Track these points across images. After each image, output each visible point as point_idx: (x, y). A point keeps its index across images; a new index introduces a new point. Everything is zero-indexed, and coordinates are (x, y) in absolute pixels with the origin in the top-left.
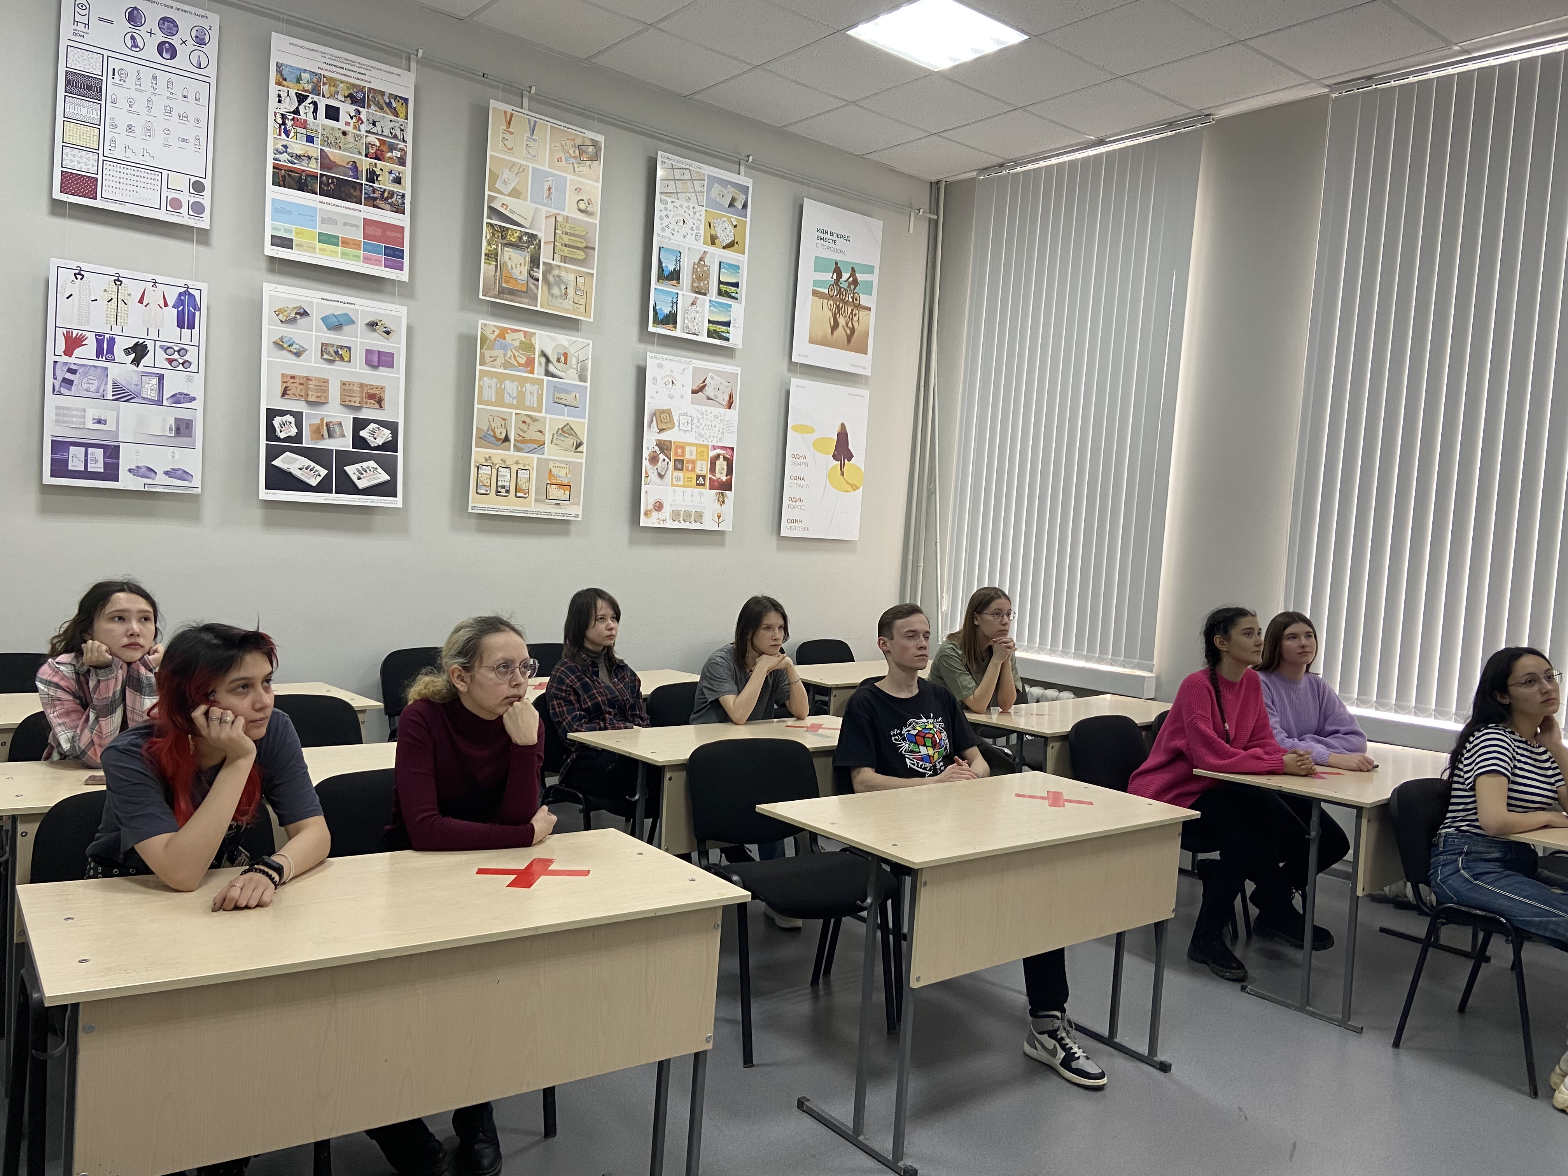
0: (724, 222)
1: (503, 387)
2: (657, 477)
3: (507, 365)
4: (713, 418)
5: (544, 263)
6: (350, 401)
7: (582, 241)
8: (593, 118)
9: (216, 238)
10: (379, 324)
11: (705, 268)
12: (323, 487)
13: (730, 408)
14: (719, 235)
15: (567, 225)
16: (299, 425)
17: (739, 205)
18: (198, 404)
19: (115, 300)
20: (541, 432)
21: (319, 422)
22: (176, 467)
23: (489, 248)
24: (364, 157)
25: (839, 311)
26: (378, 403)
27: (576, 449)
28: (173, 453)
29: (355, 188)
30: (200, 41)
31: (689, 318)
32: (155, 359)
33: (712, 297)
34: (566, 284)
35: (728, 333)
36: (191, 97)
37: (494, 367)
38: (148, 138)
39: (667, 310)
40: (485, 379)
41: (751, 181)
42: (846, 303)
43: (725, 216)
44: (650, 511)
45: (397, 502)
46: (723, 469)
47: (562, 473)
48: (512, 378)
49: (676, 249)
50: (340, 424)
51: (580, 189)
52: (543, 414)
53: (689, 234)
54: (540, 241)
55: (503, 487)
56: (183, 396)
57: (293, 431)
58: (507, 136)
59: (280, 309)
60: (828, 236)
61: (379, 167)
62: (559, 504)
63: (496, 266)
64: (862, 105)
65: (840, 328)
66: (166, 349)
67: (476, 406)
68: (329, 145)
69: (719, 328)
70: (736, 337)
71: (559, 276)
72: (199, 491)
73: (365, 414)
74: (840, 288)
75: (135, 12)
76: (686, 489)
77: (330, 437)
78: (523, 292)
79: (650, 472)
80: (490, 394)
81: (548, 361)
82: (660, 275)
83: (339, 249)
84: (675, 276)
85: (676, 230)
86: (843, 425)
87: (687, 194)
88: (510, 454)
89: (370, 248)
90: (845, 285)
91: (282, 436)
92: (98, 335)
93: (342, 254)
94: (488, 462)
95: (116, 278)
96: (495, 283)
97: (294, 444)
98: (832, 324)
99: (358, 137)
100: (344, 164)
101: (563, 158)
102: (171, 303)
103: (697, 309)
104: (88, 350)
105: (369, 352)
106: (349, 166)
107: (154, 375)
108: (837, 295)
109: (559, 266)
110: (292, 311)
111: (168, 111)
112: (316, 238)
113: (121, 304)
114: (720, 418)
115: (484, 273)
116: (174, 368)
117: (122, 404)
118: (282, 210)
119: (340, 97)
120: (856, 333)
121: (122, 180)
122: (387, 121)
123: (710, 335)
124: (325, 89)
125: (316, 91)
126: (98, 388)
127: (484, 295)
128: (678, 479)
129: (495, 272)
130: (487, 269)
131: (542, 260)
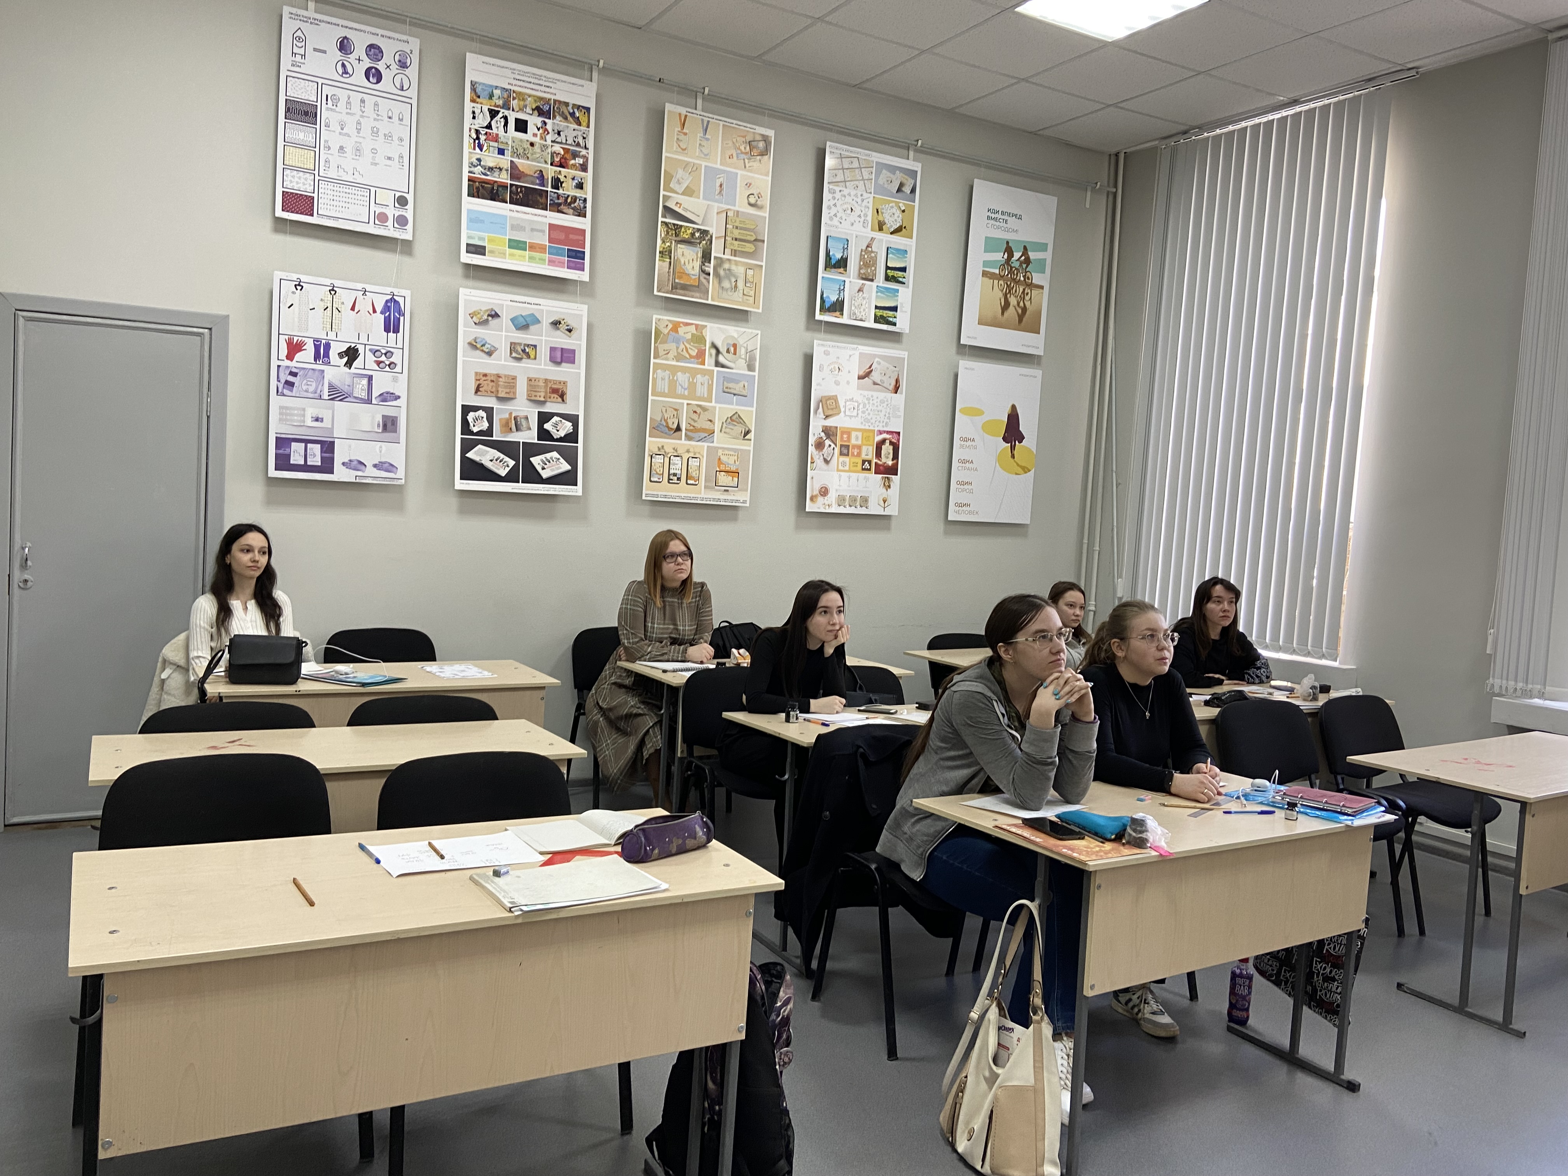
0: (892, 207)
1: (675, 378)
2: (823, 462)
3: (679, 357)
4: (879, 403)
5: (715, 258)
6: (536, 396)
7: (752, 234)
8: (763, 114)
9: (417, 248)
10: (562, 322)
11: (873, 255)
12: (511, 477)
13: (896, 393)
14: (886, 221)
15: (738, 220)
16: (490, 419)
17: (907, 189)
18: (402, 402)
19: (330, 309)
20: (711, 421)
21: (507, 416)
22: (383, 460)
23: (663, 246)
24: (549, 166)
25: (1010, 291)
26: (560, 397)
27: (744, 437)
28: (381, 447)
29: (541, 196)
30: (403, 65)
31: (856, 304)
32: (365, 361)
33: (879, 282)
34: (735, 276)
35: (895, 317)
36: (395, 119)
37: (667, 359)
38: (358, 157)
39: (834, 298)
40: (659, 372)
41: (920, 165)
42: (1018, 282)
43: (893, 202)
44: (816, 496)
45: (576, 491)
46: (889, 454)
47: (731, 460)
48: (684, 370)
49: (844, 237)
50: (527, 418)
51: (750, 184)
52: (713, 404)
53: (857, 222)
54: (711, 237)
55: (675, 475)
56: (389, 395)
57: (485, 425)
58: (682, 137)
59: (474, 312)
60: (999, 216)
61: (563, 174)
62: (727, 491)
63: (670, 263)
64: (1034, 81)
65: (1011, 309)
66: (374, 352)
67: (650, 397)
68: (518, 156)
69: (886, 313)
70: (903, 322)
71: (729, 270)
72: (403, 481)
73: (549, 408)
74: (1011, 268)
75: (345, 41)
76: (851, 474)
77: (517, 430)
78: (695, 286)
79: (816, 458)
80: (663, 385)
81: (718, 352)
82: (828, 263)
83: (526, 253)
84: (842, 263)
85: (844, 219)
86: (1014, 407)
87: (855, 182)
88: (682, 443)
89: (554, 251)
90: (1016, 265)
91: (475, 430)
92: (316, 340)
93: (531, 258)
94: (661, 451)
95: (331, 288)
96: (669, 280)
97: (486, 438)
98: (1003, 304)
99: (544, 147)
100: (532, 173)
101: (735, 155)
102: (379, 309)
103: (864, 295)
104: (307, 354)
105: (552, 349)
106: (536, 175)
107: (364, 376)
108: (1008, 275)
109: (729, 260)
110: (485, 313)
111: (375, 132)
112: (505, 244)
113: (335, 311)
114: (886, 403)
115: (659, 270)
116: (381, 370)
117: (337, 403)
118: (476, 220)
119: (529, 110)
120: (1028, 313)
121: (335, 198)
122: (570, 130)
123: (876, 320)
124: (514, 103)
125: (506, 106)
126: (317, 388)
127: (659, 291)
128: (844, 464)
129: (669, 269)
130: (661, 266)
131: (713, 254)
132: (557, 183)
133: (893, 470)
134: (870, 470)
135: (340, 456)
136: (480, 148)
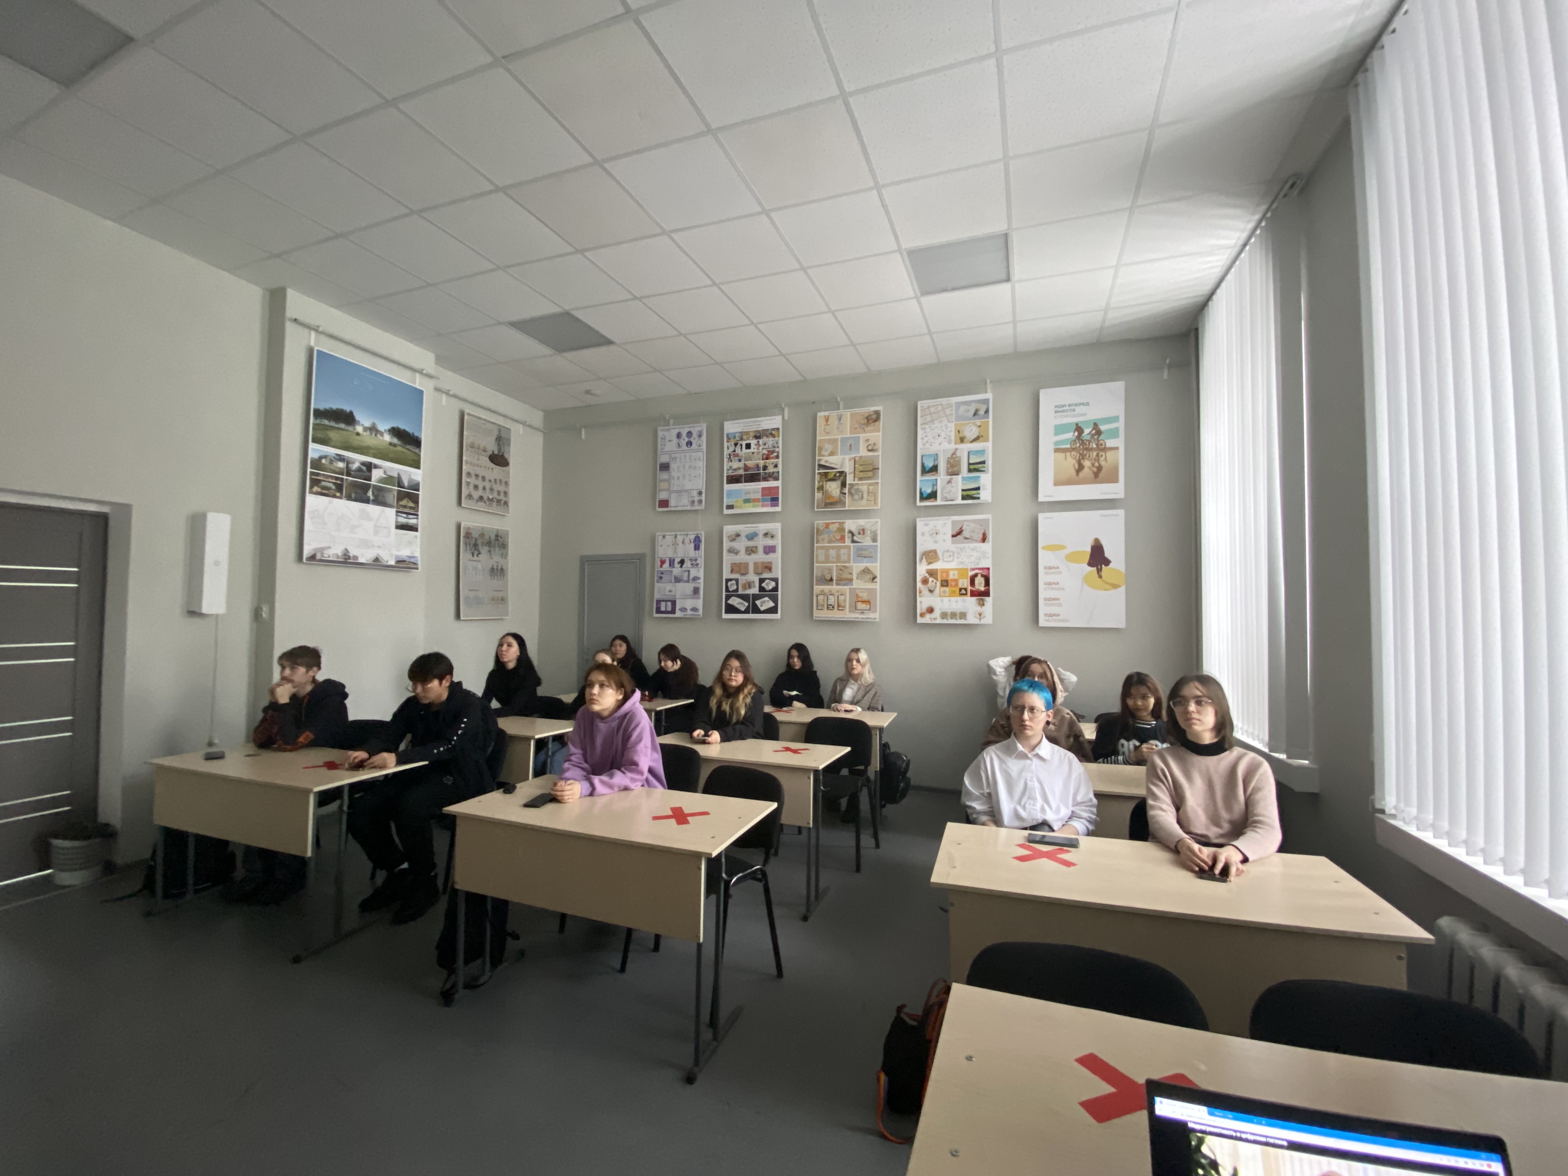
0: (970, 426)
1: (829, 553)
2: (929, 592)
3: (830, 541)
4: (970, 551)
5: (851, 484)
6: (758, 571)
7: (872, 466)
10: (769, 533)
11: (957, 459)
12: (746, 611)
13: (984, 542)
14: (967, 436)
15: (862, 461)
16: (737, 584)
17: (982, 412)
18: (702, 581)
20: (850, 574)
21: (745, 582)
22: (694, 607)
23: (819, 485)
24: (761, 461)
26: (769, 570)
27: (873, 581)
28: (693, 601)
29: (757, 475)
30: (700, 436)
31: (947, 491)
32: (687, 564)
33: (964, 475)
34: (862, 492)
35: (979, 494)
36: (697, 460)
37: (824, 543)
38: (684, 479)
39: (929, 491)
40: (820, 551)
41: (990, 394)
43: (970, 423)
44: (924, 613)
45: (778, 616)
46: (981, 583)
47: (865, 595)
48: (833, 547)
49: (934, 453)
50: (754, 582)
51: (868, 439)
52: (851, 564)
53: (944, 441)
54: (846, 474)
55: (831, 605)
56: (696, 578)
57: (735, 587)
58: (827, 427)
59: (730, 536)
60: (1066, 408)
61: (768, 463)
62: (864, 612)
63: (823, 493)
66: (691, 560)
67: (816, 565)
68: (748, 460)
69: (970, 493)
70: (985, 495)
71: (857, 489)
72: (700, 615)
73: (764, 576)
75: (679, 434)
76: (951, 598)
77: (749, 588)
78: (838, 502)
79: (923, 590)
80: (822, 558)
81: (853, 535)
82: (923, 471)
83: (751, 504)
84: (934, 469)
85: (934, 443)
86: (1097, 540)
87: (940, 419)
88: (834, 587)
89: (764, 500)
90: (1087, 438)
91: (731, 590)
92: (670, 558)
93: (753, 506)
94: (822, 593)
95: (675, 536)
96: (823, 502)
97: (736, 593)
99: (759, 453)
101: (858, 427)
102: (692, 541)
103: (953, 485)
104: (667, 565)
105: (765, 547)
106: (755, 467)
107: (686, 571)
109: (858, 484)
110: (734, 535)
111: (690, 467)
112: (743, 502)
113: (676, 545)
114: (976, 550)
115: (817, 498)
116: (694, 567)
117: (677, 583)
118: (730, 493)
119: (751, 438)
120: (1104, 469)
121: (676, 498)
122: (770, 441)
123: (964, 498)
124: (745, 437)
125: (742, 439)
126: (670, 578)
127: (817, 508)
128: (944, 592)
129: (823, 496)
130: (818, 495)
131: (848, 482)
132: (765, 468)
133: (986, 593)
134: (966, 594)
135: (678, 607)
136: (731, 461)
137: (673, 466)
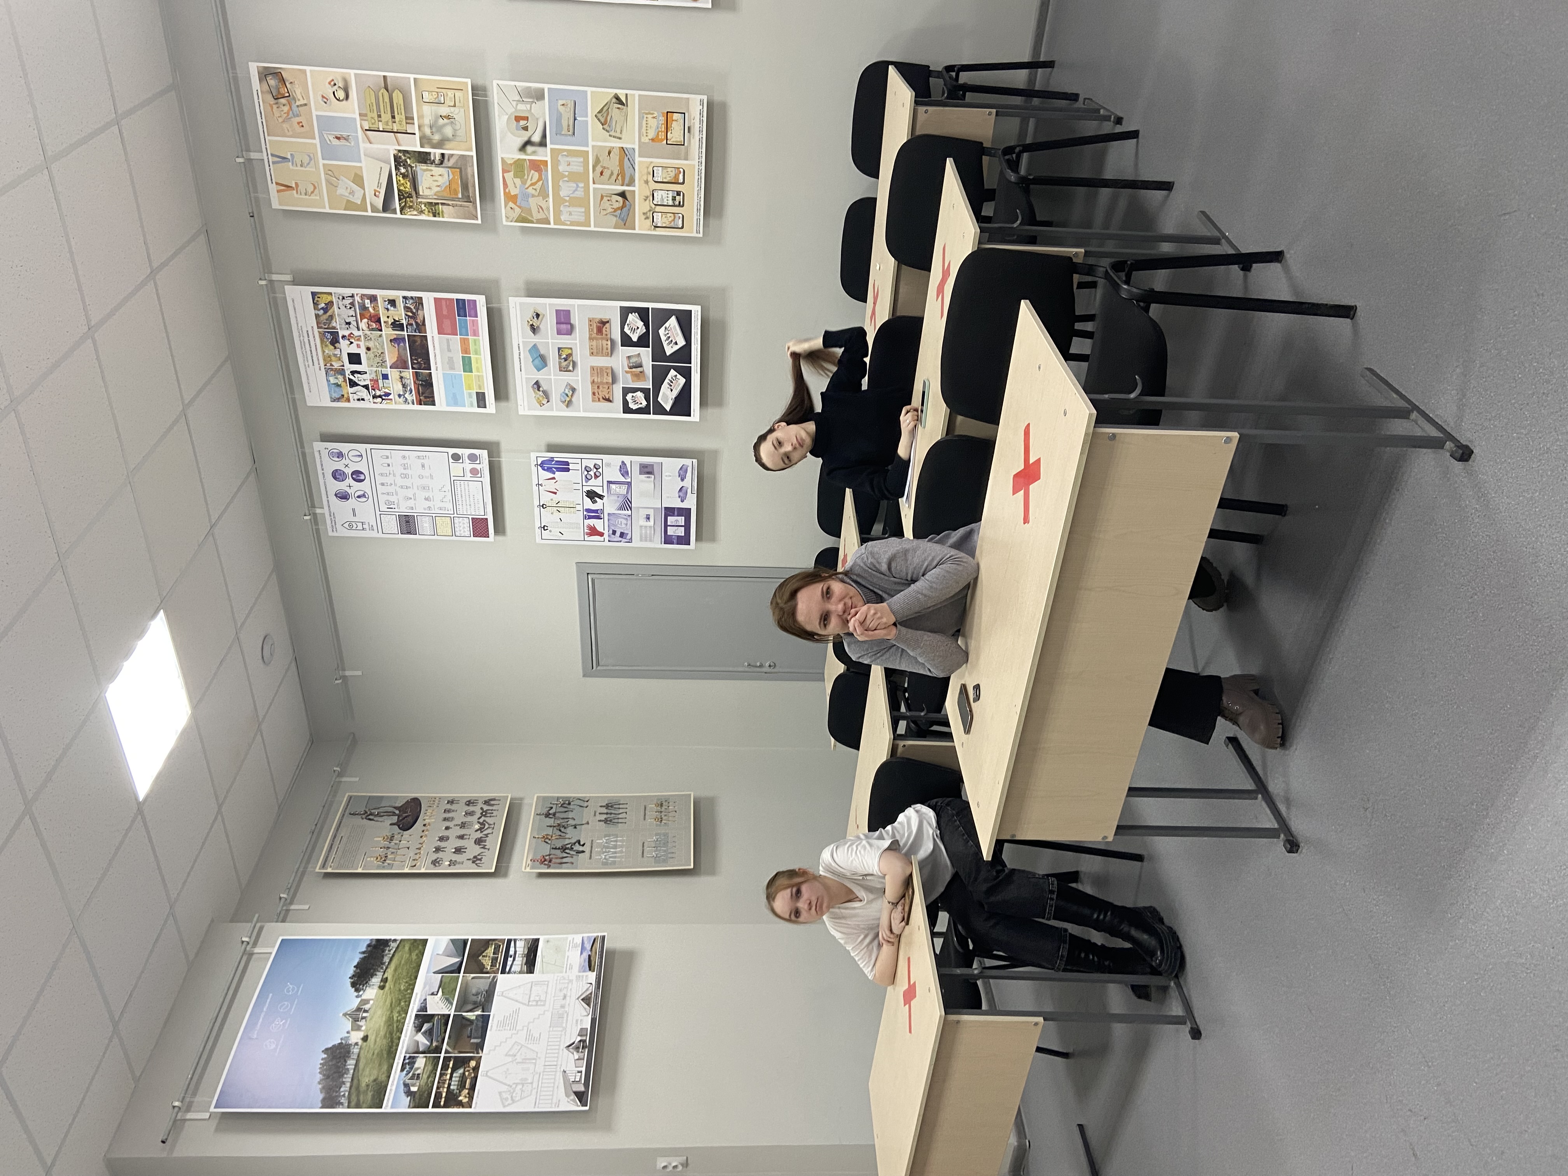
1: (567, 198)
5: (421, 145)
6: (607, 348)
7: (381, 94)
10: (531, 323)
12: (686, 373)
15: (370, 115)
16: (634, 390)
18: (627, 459)
19: (558, 509)
20: (609, 153)
21: (629, 374)
22: (677, 475)
23: (426, 212)
24: (383, 333)
26: (604, 325)
28: (667, 476)
29: (415, 342)
32: (595, 485)
34: (437, 117)
37: (548, 209)
38: (430, 488)
40: (563, 220)
47: (653, 124)
48: (556, 187)
50: (629, 357)
51: (323, 97)
52: (590, 149)
54: (400, 151)
55: (674, 198)
56: (622, 469)
57: (640, 394)
59: (538, 402)
61: (386, 319)
62: (689, 129)
63: (443, 204)
66: (587, 479)
68: (384, 362)
71: (431, 127)
73: (617, 336)
75: (339, 495)
77: (641, 366)
78: (461, 173)
80: (577, 213)
81: (528, 143)
83: (473, 357)
88: (638, 190)
89: (464, 330)
91: (645, 403)
92: (585, 518)
93: (477, 354)
94: (650, 215)
95: (541, 508)
96: (461, 206)
97: (652, 395)
99: (367, 338)
100: (396, 350)
101: (297, 120)
102: (552, 476)
104: (598, 524)
105: (559, 332)
106: (396, 345)
107: (608, 486)
109: (420, 127)
110: (537, 393)
111: (406, 476)
112: (469, 376)
113: (559, 505)
115: (454, 218)
116: (602, 474)
117: (633, 505)
118: (454, 399)
119: (337, 352)
121: (468, 504)
122: (341, 314)
124: (336, 365)
125: (342, 372)
126: (624, 518)
127: (476, 218)
129: (449, 205)
130: (448, 215)
131: (419, 149)
132: (397, 325)
135: (678, 504)
136: (388, 394)
137: (404, 510)
